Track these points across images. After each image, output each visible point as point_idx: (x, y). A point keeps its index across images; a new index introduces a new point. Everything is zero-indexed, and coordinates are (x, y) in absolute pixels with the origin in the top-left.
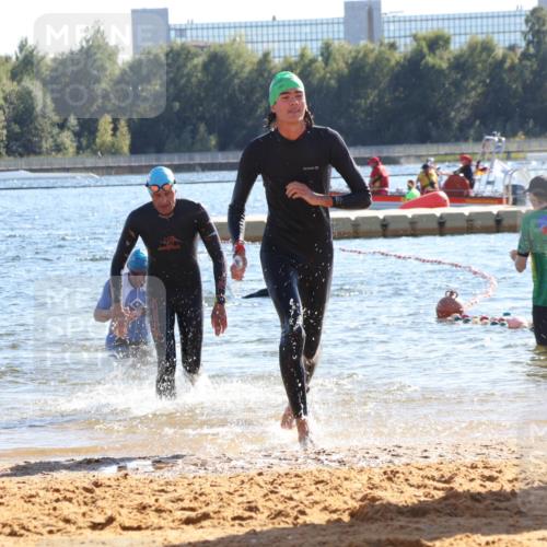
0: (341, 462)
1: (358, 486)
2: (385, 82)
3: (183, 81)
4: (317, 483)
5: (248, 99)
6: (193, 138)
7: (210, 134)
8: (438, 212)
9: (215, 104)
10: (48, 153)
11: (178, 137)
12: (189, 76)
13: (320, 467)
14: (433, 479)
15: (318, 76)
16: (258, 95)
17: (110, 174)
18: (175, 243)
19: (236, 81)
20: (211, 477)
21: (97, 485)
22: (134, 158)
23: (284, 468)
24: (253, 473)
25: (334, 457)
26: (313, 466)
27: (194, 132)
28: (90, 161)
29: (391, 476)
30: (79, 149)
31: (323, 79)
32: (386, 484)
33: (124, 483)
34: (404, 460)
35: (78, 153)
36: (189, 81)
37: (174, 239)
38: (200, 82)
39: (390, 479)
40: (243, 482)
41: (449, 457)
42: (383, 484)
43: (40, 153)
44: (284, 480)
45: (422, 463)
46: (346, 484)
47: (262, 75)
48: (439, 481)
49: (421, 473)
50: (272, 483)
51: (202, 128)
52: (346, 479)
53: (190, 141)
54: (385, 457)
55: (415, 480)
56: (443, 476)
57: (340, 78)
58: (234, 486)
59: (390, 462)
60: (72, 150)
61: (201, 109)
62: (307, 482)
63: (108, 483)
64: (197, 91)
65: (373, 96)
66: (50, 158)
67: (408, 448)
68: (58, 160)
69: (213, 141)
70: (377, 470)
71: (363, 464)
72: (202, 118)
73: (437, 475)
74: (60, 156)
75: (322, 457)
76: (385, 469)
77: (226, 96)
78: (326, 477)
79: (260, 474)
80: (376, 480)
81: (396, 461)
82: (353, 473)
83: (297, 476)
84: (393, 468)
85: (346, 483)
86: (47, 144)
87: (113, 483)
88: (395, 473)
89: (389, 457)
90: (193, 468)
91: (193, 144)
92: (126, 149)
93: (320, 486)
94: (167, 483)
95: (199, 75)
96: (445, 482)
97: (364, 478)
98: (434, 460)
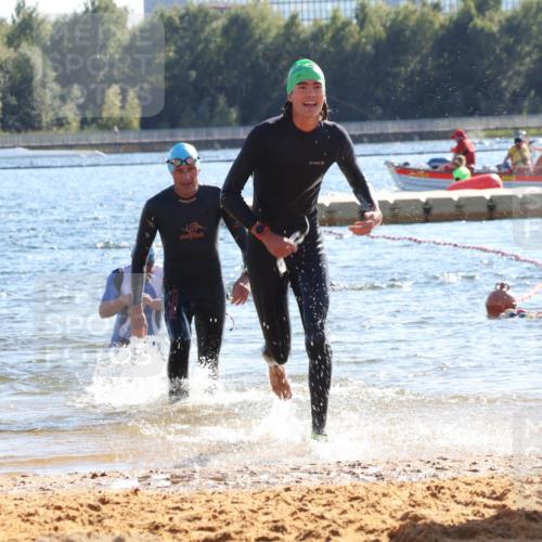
0: (379, 476)
1: (398, 503)
2: (427, 48)
3: (201, 46)
4: (352, 499)
5: (273, 67)
6: (211, 111)
7: (230, 106)
8: (487, 193)
9: (235, 73)
10: (49, 128)
11: (195, 109)
12: (207, 41)
13: (355, 481)
14: (483, 495)
15: (352, 41)
16: (284, 63)
17: (118, 152)
18: (199, 231)
19: (260, 47)
20: (233, 493)
21: (104, 501)
22: (145, 133)
23: (314, 483)
24: (279, 488)
25: (371, 470)
26: (347, 480)
27: (213, 104)
28: (96, 137)
29: (435, 492)
30: (84, 123)
31: (357, 45)
32: (430, 501)
33: (134, 499)
34: (450, 474)
35: (82, 128)
36: (206, 47)
37: (197, 226)
38: (220, 48)
39: (434, 495)
40: (268, 499)
41: (501, 470)
42: (426, 501)
43: (39, 128)
44: (315, 496)
45: (471, 477)
46: (384, 501)
47: (289, 40)
48: (489, 498)
49: (470, 488)
50: (301, 500)
51: (222, 100)
52: (384, 495)
53: (208, 114)
54: (429, 470)
55: (462, 497)
56: (494, 492)
57: (378, 44)
58: (258, 504)
59: (434, 476)
60: (75, 125)
61: (220, 78)
62: (341, 499)
63: (116, 499)
64: (215, 58)
65: (414, 64)
66: (51, 133)
67: (454, 461)
68: (60, 135)
69: (234, 114)
70: (419, 486)
71: (403, 478)
72: (221, 89)
73: (487, 491)
74: (62, 131)
75: (358, 471)
76: (429, 483)
77: (248, 64)
78: (361, 492)
79: (288, 490)
80: (419, 497)
81: (441, 475)
82: (393, 488)
83: (329, 491)
84: (437, 482)
85: (385, 498)
86: (47, 117)
87: (122, 500)
88: (439, 488)
89: (433, 471)
90: (212, 482)
91: (211, 117)
92: (136, 124)
93: (355, 503)
94: (183, 500)
95: (218, 40)
96: (497, 499)
97: (405, 494)
98: (484, 473)
